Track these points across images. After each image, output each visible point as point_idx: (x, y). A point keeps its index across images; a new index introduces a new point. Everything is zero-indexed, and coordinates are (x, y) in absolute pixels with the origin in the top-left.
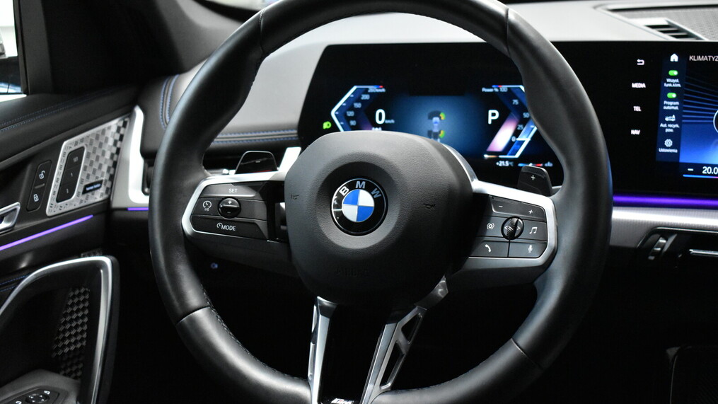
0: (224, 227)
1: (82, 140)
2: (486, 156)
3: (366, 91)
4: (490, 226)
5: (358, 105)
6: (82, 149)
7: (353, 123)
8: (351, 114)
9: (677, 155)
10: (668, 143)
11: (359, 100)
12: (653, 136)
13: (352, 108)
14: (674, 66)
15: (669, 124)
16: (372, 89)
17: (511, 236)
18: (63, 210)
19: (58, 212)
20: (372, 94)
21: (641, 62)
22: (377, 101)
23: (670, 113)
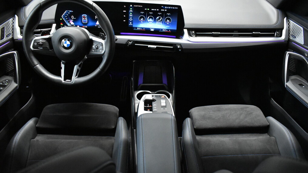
0: (40, 48)
1: (4, 25)
2: (96, 26)
3: (69, 12)
4: (93, 46)
5: (67, 15)
6: (4, 27)
7: (67, 19)
8: (66, 17)
9: (132, 25)
10: (131, 23)
11: (67, 14)
12: (128, 22)
13: (66, 15)
14: (131, 7)
15: (131, 19)
16: (70, 11)
17: (97, 48)
18: (3, 42)
19: (1, 42)
20: (70, 12)
21: (125, 6)
22: (71, 14)
23: (131, 17)
